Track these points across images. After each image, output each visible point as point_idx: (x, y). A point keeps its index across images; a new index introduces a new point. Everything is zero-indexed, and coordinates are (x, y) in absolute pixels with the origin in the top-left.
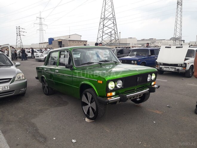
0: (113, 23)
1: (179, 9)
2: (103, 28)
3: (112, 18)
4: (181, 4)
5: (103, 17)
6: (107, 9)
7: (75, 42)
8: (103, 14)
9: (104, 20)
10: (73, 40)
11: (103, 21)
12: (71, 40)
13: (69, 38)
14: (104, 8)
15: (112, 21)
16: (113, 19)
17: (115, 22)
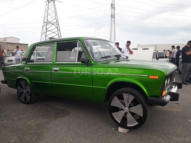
0: (57, 27)
1: (113, 21)
2: (46, 32)
3: (56, 23)
4: (114, 17)
5: (46, 21)
6: (50, 14)
7: (14, 44)
8: (46, 18)
9: (47, 24)
10: (11, 43)
11: (46, 26)
12: (9, 43)
13: (5, 40)
14: (47, 12)
15: (56, 26)
16: (57, 25)
17: (58, 28)
